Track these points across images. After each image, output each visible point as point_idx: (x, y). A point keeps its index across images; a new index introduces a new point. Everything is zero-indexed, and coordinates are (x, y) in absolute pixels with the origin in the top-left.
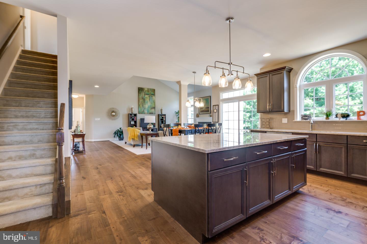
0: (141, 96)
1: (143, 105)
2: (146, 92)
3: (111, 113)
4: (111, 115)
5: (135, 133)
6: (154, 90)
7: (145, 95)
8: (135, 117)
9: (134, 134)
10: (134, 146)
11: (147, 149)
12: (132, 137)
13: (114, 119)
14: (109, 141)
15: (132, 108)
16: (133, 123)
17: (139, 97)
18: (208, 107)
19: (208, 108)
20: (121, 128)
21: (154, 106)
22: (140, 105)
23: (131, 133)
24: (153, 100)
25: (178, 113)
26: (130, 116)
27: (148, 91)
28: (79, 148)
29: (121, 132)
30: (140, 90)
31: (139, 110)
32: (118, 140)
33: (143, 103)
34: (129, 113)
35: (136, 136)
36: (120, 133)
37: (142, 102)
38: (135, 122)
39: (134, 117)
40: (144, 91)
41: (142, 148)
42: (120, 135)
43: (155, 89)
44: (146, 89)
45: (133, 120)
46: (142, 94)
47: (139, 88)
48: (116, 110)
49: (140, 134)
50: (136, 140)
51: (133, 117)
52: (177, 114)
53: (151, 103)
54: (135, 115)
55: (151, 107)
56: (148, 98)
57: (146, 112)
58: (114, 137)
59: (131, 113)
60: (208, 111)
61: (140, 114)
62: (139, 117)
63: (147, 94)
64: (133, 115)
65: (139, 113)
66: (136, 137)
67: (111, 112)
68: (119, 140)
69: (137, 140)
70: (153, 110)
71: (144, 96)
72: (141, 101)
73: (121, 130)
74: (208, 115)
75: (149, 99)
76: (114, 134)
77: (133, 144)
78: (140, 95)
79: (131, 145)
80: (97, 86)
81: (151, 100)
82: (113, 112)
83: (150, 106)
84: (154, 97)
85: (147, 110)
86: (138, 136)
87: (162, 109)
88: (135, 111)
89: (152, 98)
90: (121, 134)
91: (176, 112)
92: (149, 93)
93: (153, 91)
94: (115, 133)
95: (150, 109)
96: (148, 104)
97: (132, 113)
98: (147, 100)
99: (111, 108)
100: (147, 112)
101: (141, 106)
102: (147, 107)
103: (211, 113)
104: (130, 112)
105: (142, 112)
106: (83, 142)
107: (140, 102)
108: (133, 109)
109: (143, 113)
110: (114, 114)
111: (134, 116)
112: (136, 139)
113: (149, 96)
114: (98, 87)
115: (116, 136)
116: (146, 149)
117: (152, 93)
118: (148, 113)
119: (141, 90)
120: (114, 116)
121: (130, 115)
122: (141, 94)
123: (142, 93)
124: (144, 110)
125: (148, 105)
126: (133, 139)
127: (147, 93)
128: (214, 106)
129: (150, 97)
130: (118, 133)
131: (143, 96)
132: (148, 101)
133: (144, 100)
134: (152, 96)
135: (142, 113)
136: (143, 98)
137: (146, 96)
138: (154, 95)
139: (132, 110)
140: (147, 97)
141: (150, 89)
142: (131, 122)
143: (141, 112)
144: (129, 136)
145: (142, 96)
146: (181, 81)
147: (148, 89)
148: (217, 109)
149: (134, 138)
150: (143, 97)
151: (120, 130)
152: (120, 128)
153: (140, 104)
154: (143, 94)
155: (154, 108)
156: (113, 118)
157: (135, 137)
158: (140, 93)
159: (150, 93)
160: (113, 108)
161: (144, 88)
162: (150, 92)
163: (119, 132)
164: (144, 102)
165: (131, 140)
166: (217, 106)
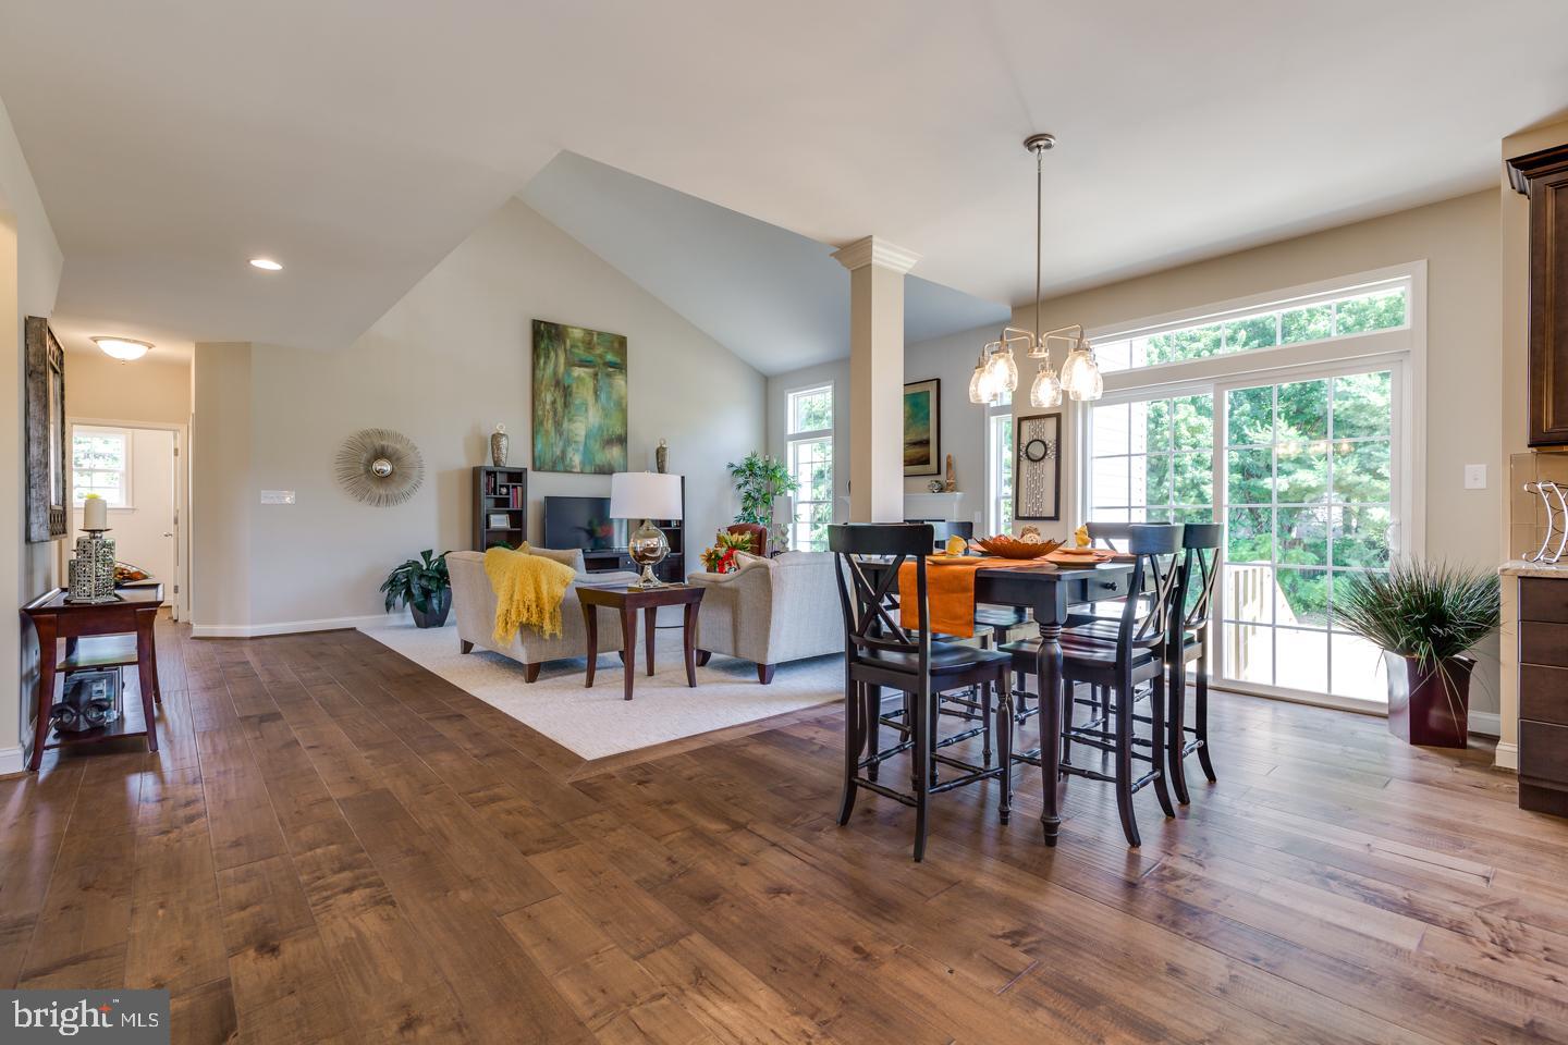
0: (550, 370)
1: (558, 424)
2: (576, 351)
3: (370, 463)
4: (368, 471)
5: (544, 588)
6: (622, 341)
7: (570, 364)
8: (514, 487)
9: (532, 596)
10: (533, 673)
11: (629, 696)
12: (519, 613)
13: (389, 500)
14: (354, 629)
15: (496, 438)
16: (500, 522)
17: (539, 374)
18: (925, 437)
19: (926, 443)
20: (430, 552)
21: (619, 430)
22: (541, 423)
23: (513, 586)
24: (615, 397)
25: (744, 471)
26: (488, 485)
27: (589, 345)
28: (102, 708)
29: (430, 579)
30: (545, 335)
31: (539, 446)
32: (411, 627)
33: (559, 409)
34: (478, 464)
35: (548, 608)
36: (424, 582)
37: (554, 402)
38: (517, 518)
39: (508, 487)
40: (568, 342)
41: (589, 684)
42: (427, 593)
43: (624, 335)
44: (577, 334)
45: (502, 503)
46: (557, 361)
47: (536, 324)
48: (398, 446)
49: (575, 594)
50: (547, 637)
51: (504, 490)
52: (741, 480)
53: (606, 415)
54: (517, 477)
55: (606, 437)
56: (590, 383)
57: (576, 459)
58: (389, 605)
59: (489, 463)
60: (927, 462)
61: (539, 470)
62: (540, 487)
63: (583, 364)
64: (501, 479)
65: (534, 469)
66: (547, 616)
67: (365, 456)
68: (419, 625)
69: (553, 636)
70: (615, 453)
71: (568, 372)
72: (549, 399)
73: (429, 563)
74: (927, 481)
75: (591, 392)
76: (383, 589)
77: (522, 656)
78: (542, 361)
79: (510, 664)
80: (266, 264)
81: (603, 396)
82: (381, 454)
83: (600, 428)
84: (619, 380)
85: (581, 448)
86: (563, 607)
87: (664, 449)
88: (516, 454)
89: (611, 386)
90: (433, 586)
91: (735, 469)
92: (590, 358)
93: (616, 345)
94: (393, 583)
95: (597, 446)
96: (587, 418)
97: (496, 463)
98: (584, 393)
99: (366, 434)
100: (583, 463)
101: (549, 425)
102: (583, 433)
103: (939, 473)
104: (483, 459)
105: (555, 463)
106: (146, 659)
107: (545, 403)
108: (504, 442)
109: (558, 465)
110: (387, 467)
111: (510, 481)
112: (547, 626)
113: (596, 375)
114: (277, 267)
115: (399, 600)
116: (622, 694)
117: (610, 357)
118: (588, 469)
119: (550, 338)
120: (383, 479)
121: (484, 479)
122: (547, 357)
123: (552, 354)
124: (564, 453)
125: (586, 422)
126: (526, 628)
127: (581, 352)
128: (1026, 425)
129: (599, 377)
130: (415, 580)
131: (561, 369)
132: (590, 399)
133: (566, 392)
134: (609, 375)
135: (553, 470)
136: (557, 383)
137: (578, 372)
138: (621, 367)
139: (499, 448)
140: (579, 378)
141: (600, 334)
142: (492, 517)
143: (548, 457)
144: (501, 608)
145: (555, 373)
146: (875, 239)
147: (589, 333)
148: (1050, 437)
149: (534, 619)
150: (560, 376)
151: (425, 567)
152: (427, 555)
153: (540, 413)
154: (562, 360)
155: (622, 440)
156: (382, 491)
157: (541, 612)
158: (542, 353)
159: (601, 356)
160: (381, 434)
161: (565, 327)
162: (599, 351)
163: (421, 577)
164: (566, 405)
165: (515, 635)
166: (1051, 424)
